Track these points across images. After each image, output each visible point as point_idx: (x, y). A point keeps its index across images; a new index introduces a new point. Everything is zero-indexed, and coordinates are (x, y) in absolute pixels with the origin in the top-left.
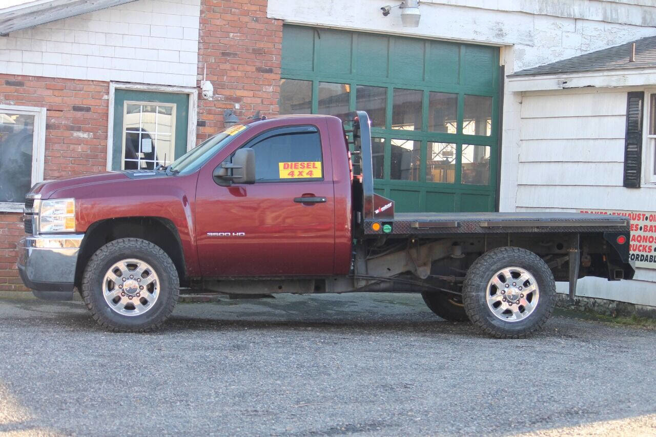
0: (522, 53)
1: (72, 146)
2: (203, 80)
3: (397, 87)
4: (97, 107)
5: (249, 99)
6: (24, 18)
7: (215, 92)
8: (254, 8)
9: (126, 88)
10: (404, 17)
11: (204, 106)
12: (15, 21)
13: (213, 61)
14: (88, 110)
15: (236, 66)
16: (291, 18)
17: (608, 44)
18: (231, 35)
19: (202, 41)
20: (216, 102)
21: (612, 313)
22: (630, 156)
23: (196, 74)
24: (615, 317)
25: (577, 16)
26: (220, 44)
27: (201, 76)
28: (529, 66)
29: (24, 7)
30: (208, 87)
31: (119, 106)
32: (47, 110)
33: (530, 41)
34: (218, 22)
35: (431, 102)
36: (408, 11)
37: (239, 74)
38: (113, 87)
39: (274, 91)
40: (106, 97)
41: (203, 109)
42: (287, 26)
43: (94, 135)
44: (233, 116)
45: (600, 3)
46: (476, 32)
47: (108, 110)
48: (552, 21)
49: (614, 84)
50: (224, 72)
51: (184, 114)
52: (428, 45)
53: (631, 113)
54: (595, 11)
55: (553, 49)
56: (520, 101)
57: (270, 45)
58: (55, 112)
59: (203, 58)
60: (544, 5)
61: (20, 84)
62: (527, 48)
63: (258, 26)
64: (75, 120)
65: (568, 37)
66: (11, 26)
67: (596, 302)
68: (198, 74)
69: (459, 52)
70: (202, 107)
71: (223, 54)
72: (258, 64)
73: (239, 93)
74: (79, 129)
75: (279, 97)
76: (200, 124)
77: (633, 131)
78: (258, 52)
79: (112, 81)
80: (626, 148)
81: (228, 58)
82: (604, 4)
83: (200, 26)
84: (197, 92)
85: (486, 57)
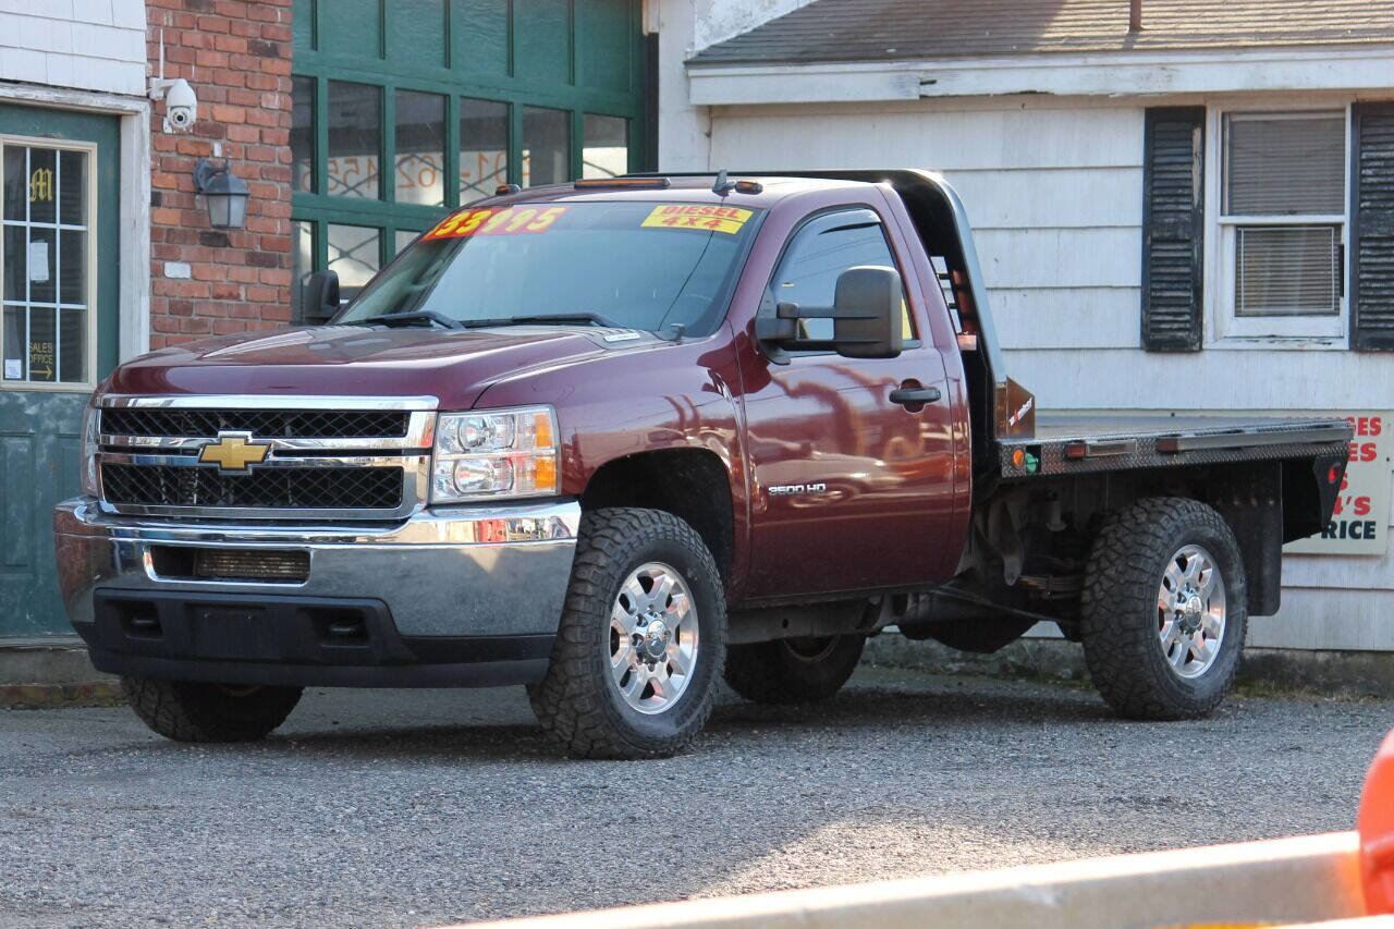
81: (198, 15)
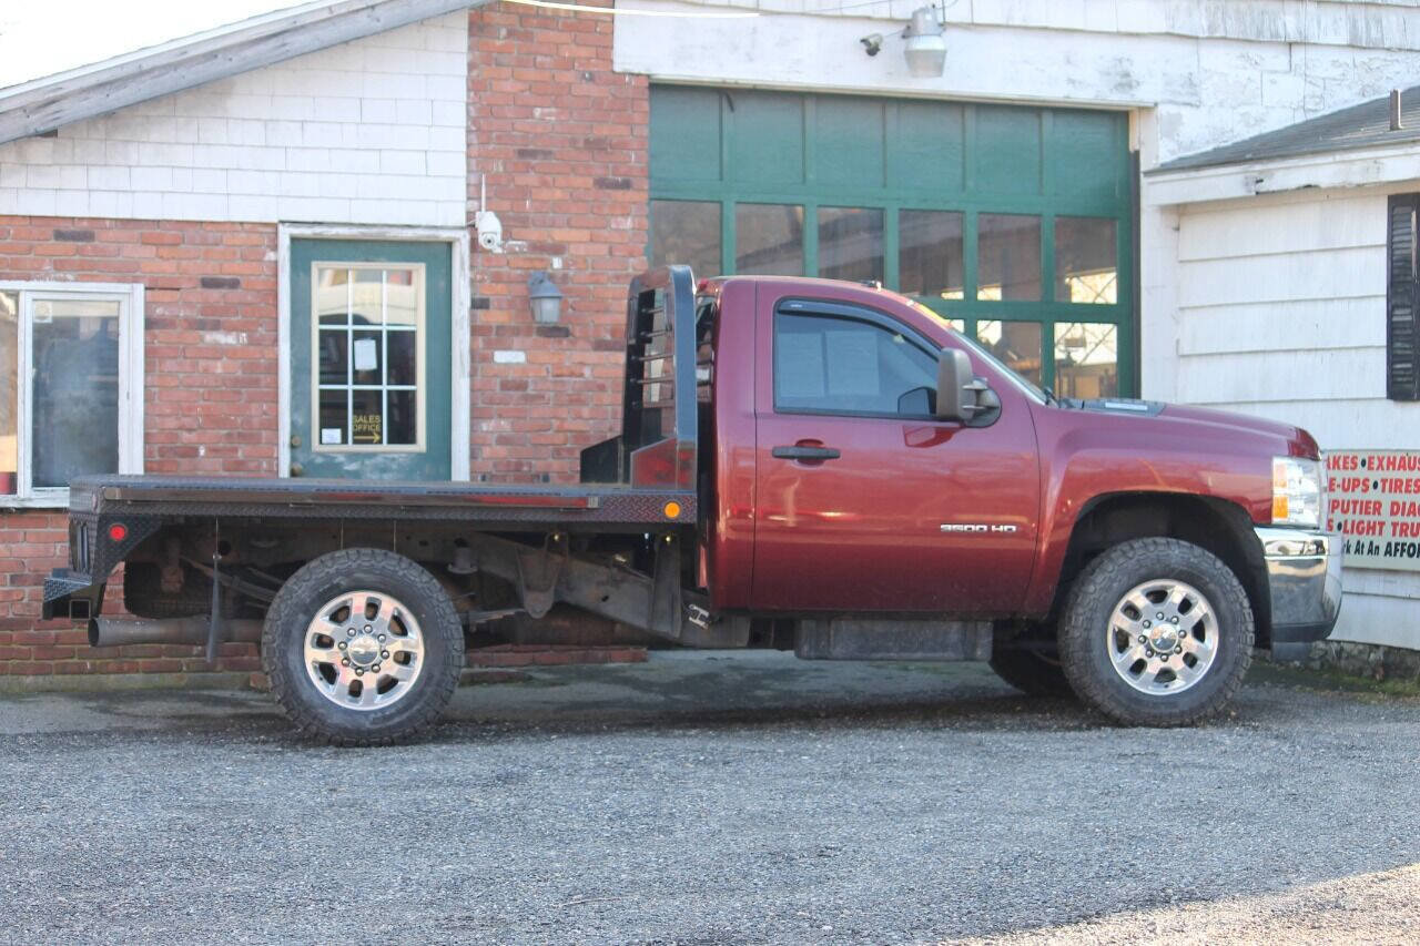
0: (1176, 121)
1: (202, 363)
2: (480, 210)
3: (907, 207)
4: (253, 278)
5: (582, 247)
6: (84, 95)
7: (507, 235)
8: (584, 52)
9: (315, 234)
10: (911, 56)
11: (483, 266)
12: (65, 104)
13: (501, 169)
14: (234, 284)
15: (549, 178)
16: (667, 71)
17: (1363, 95)
18: (538, 112)
19: (474, 128)
20: (509, 257)
21: (1375, 672)
22: (1398, 332)
23: (465, 199)
24: (1381, 681)
25: (1293, 37)
26: (514, 133)
27: (476, 203)
28: (1189, 150)
29: (83, 72)
30: (490, 225)
31: (301, 274)
32: (146, 289)
33: (1192, 94)
34: (509, 86)
35: (982, 237)
36: (920, 44)
37: (558, 194)
38: (285, 235)
39: (637, 226)
40: (271, 256)
41: (483, 273)
42: (658, 88)
43: (249, 337)
44: (547, 284)
45: (1344, 6)
46: (1071, 81)
47: (276, 283)
48: (1236, 50)
49: (1357, 179)
50: (524, 192)
51: (442, 284)
52: (970, 114)
53: (1396, 239)
54: (1331, 25)
55: (1242, 110)
56: (1175, 225)
57: (623, 130)
58: (163, 291)
59: (477, 165)
60: (1220, 15)
61: (87, 236)
62: (1185, 111)
63: (593, 90)
64: (208, 309)
65: (1273, 82)
66: (57, 115)
67: (1342, 649)
68: (469, 199)
69: (1041, 125)
70: (481, 268)
71: (522, 153)
72: (599, 172)
73: (559, 235)
74: (216, 326)
75: (646, 239)
76: (478, 304)
77: (1402, 278)
78: (596, 146)
79: (283, 222)
80: (1390, 315)
82: (1349, 8)
83: (468, 97)
84: (468, 237)
85: (1099, 134)
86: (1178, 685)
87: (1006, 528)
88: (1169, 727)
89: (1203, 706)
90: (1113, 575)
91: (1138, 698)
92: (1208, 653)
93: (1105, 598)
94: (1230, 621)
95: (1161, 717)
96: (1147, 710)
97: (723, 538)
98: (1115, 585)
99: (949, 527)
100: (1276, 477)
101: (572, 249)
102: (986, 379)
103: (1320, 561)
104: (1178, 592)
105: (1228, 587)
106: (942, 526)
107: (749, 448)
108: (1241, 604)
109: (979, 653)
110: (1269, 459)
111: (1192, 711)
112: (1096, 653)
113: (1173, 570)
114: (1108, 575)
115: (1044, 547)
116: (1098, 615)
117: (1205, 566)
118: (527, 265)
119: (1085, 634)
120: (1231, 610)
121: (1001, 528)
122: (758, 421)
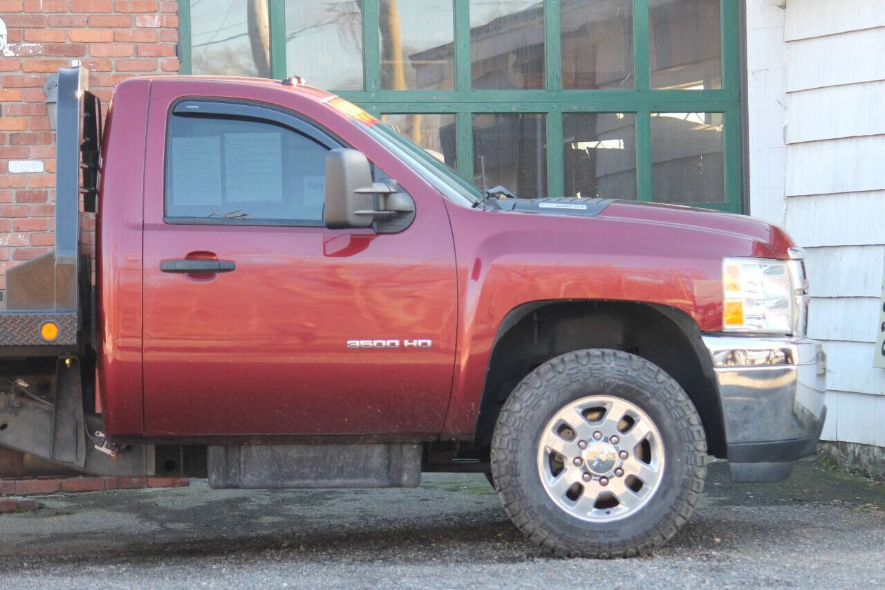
86: (621, 512)
87: (420, 342)
88: (611, 557)
89: (648, 534)
90: (540, 392)
91: (574, 526)
92: (653, 476)
93: (532, 417)
94: (675, 439)
95: (599, 548)
96: (583, 539)
97: (110, 360)
98: (543, 402)
99: (357, 343)
100: (727, 279)
101: (93, 50)
102: (395, 181)
103: (786, 371)
104: (618, 408)
105: (672, 402)
106: (349, 342)
107: (136, 261)
108: (688, 421)
109: (405, 478)
110: (719, 259)
111: (635, 540)
112: (523, 478)
113: (608, 384)
114: (535, 391)
115: (464, 361)
116: (524, 434)
117: (644, 379)
118: (43, 68)
119: (510, 457)
120: (677, 428)
121: (415, 343)
122: (145, 232)
